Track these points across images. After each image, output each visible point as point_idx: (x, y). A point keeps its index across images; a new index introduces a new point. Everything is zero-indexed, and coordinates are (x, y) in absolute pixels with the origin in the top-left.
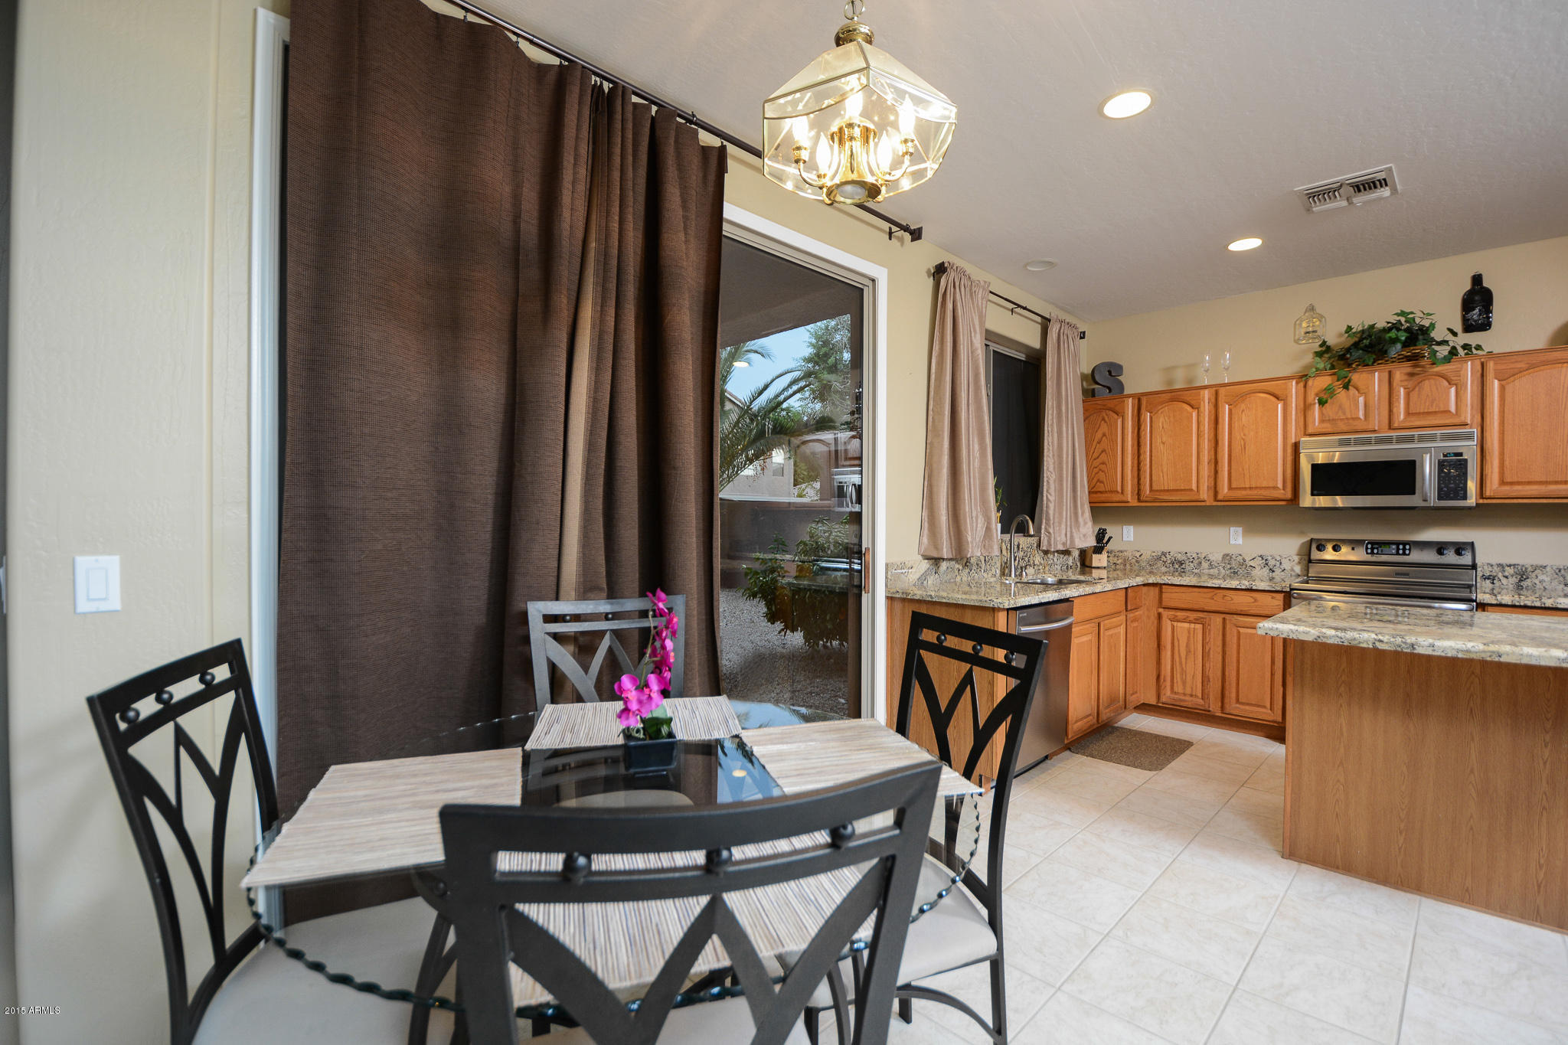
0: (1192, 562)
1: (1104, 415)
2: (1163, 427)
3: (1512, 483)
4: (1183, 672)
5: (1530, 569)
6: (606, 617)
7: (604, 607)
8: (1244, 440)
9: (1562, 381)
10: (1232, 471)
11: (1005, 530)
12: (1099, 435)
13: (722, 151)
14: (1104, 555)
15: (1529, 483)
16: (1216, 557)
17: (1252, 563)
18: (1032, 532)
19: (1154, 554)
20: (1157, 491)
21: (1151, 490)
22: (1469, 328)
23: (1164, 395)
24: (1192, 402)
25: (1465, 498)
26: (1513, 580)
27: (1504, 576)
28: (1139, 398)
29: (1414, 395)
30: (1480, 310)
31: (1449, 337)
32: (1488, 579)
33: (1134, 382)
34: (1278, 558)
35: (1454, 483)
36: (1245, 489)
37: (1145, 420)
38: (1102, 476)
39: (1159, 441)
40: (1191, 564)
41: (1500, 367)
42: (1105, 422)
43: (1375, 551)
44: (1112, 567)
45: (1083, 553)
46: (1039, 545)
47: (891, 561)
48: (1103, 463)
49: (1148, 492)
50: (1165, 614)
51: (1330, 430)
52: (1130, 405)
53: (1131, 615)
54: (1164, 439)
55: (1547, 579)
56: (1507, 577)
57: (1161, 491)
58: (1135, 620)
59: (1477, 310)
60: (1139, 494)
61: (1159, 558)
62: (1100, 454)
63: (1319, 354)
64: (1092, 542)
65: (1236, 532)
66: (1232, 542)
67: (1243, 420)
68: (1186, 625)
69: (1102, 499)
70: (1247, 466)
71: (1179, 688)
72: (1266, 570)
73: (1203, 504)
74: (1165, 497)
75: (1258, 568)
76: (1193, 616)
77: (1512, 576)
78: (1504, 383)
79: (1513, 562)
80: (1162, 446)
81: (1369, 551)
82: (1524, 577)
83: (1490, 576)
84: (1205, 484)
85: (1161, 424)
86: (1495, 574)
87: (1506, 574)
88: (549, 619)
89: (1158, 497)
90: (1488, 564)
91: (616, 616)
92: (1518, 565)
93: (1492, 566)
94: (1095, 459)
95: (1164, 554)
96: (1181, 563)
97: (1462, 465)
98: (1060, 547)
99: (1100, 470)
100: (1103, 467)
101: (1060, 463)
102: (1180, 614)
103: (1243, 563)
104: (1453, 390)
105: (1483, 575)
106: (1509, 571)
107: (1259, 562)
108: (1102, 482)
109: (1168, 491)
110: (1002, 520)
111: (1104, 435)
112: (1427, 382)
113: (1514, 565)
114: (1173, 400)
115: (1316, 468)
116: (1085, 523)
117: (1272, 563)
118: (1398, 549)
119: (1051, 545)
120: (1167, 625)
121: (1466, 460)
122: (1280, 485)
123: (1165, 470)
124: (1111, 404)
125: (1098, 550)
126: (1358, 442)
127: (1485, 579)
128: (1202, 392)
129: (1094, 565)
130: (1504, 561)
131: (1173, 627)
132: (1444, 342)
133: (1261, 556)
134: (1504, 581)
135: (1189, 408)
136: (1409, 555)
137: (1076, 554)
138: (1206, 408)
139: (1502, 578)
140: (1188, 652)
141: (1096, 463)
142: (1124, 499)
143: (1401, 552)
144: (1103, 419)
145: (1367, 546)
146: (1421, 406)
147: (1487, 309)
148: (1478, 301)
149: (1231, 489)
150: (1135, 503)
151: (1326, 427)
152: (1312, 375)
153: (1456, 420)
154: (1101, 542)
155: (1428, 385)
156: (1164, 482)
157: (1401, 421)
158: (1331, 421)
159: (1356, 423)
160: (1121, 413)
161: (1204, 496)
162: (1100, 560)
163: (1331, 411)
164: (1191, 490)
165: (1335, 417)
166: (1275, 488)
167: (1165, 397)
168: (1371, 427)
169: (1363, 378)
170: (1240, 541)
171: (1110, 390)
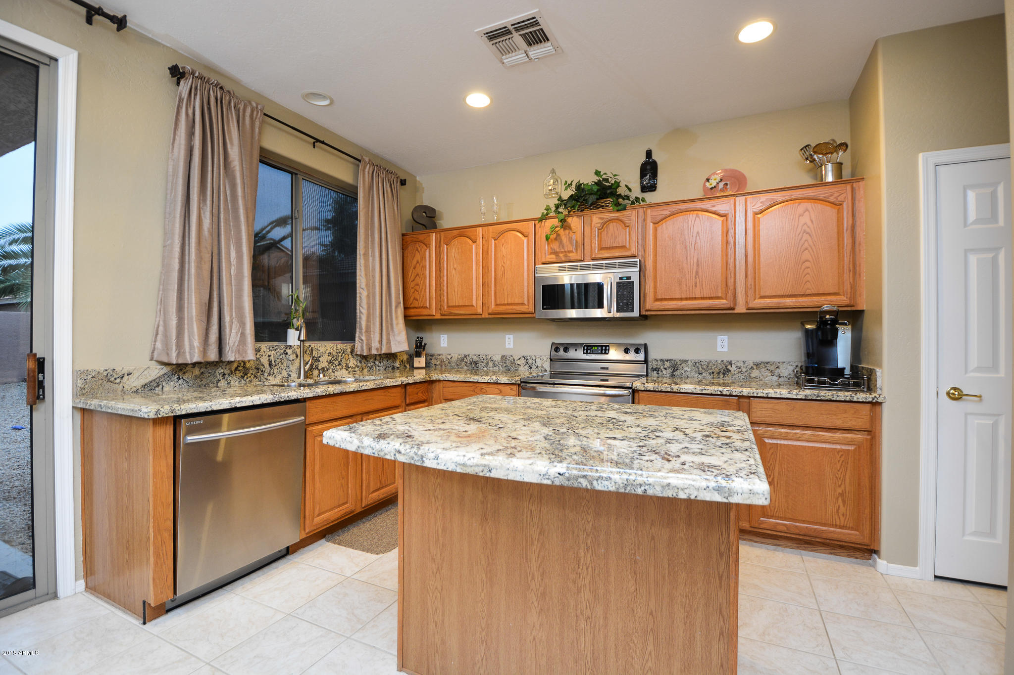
0: (483, 362)
1: (418, 246)
2: (454, 257)
3: (661, 300)
5: (679, 363)
8: (504, 267)
9: (690, 225)
10: (497, 291)
12: (414, 262)
14: (423, 358)
15: (671, 299)
16: (497, 358)
17: (518, 362)
19: (459, 357)
20: (452, 307)
21: (448, 306)
22: (644, 189)
23: (455, 231)
24: (472, 237)
25: (633, 311)
26: (669, 371)
27: (664, 368)
28: (441, 233)
29: (604, 234)
30: (650, 176)
31: (627, 192)
32: (655, 370)
34: (534, 358)
35: (627, 300)
36: (505, 305)
37: (443, 251)
38: (416, 295)
39: (452, 267)
40: (482, 364)
41: (655, 213)
42: (418, 252)
43: (589, 351)
44: (433, 367)
46: (352, 351)
48: (417, 285)
49: (445, 308)
51: (554, 260)
52: (434, 239)
54: (455, 266)
55: (689, 370)
56: (665, 369)
57: (456, 306)
59: (648, 176)
60: (441, 309)
61: (463, 360)
62: (415, 278)
63: (555, 200)
64: (409, 348)
65: (509, 338)
66: (507, 346)
67: (504, 252)
69: (416, 313)
70: (506, 287)
72: (527, 367)
73: (480, 317)
74: (456, 312)
75: (522, 366)
77: (669, 368)
78: (656, 225)
79: (669, 358)
80: (454, 271)
81: (585, 351)
82: (676, 368)
83: (656, 368)
84: (481, 301)
85: (452, 252)
86: (659, 367)
87: (666, 366)
89: (452, 311)
90: (655, 360)
92: (672, 360)
93: (657, 361)
94: (412, 282)
95: (466, 356)
96: (476, 363)
97: (630, 286)
99: (415, 290)
100: (417, 287)
101: (373, 282)
103: (513, 362)
104: (626, 232)
105: (653, 368)
106: (667, 364)
107: (522, 361)
108: (417, 300)
109: (458, 306)
111: (418, 262)
112: (611, 224)
113: (670, 360)
114: (461, 235)
115: (545, 289)
116: (399, 333)
117: (530, 361)
118: (602, 350)
119: (363, 350)
121: (633, 282)
122: (526, 302)
123: (456, 290)
124: (421, 237)
125: (418, 355)
126: (574, 270)
127: (653, 370)
128: (478, 229)
129: (415, 366)
130: (665, 357)
132: (626, 197)
133: (524, 357)
134: (664, 372)
135: (470, 242)
136: (608, 354)
138: (481, 242)
139: (663, 370)
141: (413, 284)
142: (431, 313)
143: (603, 352)
144: (417, 250)
145: (584, 348)
146: (608, 243)
147: (654, 175)
148: (649, 169)
149: (497, 305)
150: (438, 317)
151: (553, 257)
152: (544, 218)
153: (629, 253)
154: (419, 348)
155: (612, 227)
156: (456, 298)
157: (597, 253)
158: (556, 253)
159: (571, 255)
160: (427, 245)
161: (479, 311)
162: (420, 362)
163: (555, 246)
164: (472, 306)
165: (558, 250)
166: (523, 304)
167: (456, 232)
168: (579, 258)
169: (575, 222)
170: (512, 346)
171: (426, 228)
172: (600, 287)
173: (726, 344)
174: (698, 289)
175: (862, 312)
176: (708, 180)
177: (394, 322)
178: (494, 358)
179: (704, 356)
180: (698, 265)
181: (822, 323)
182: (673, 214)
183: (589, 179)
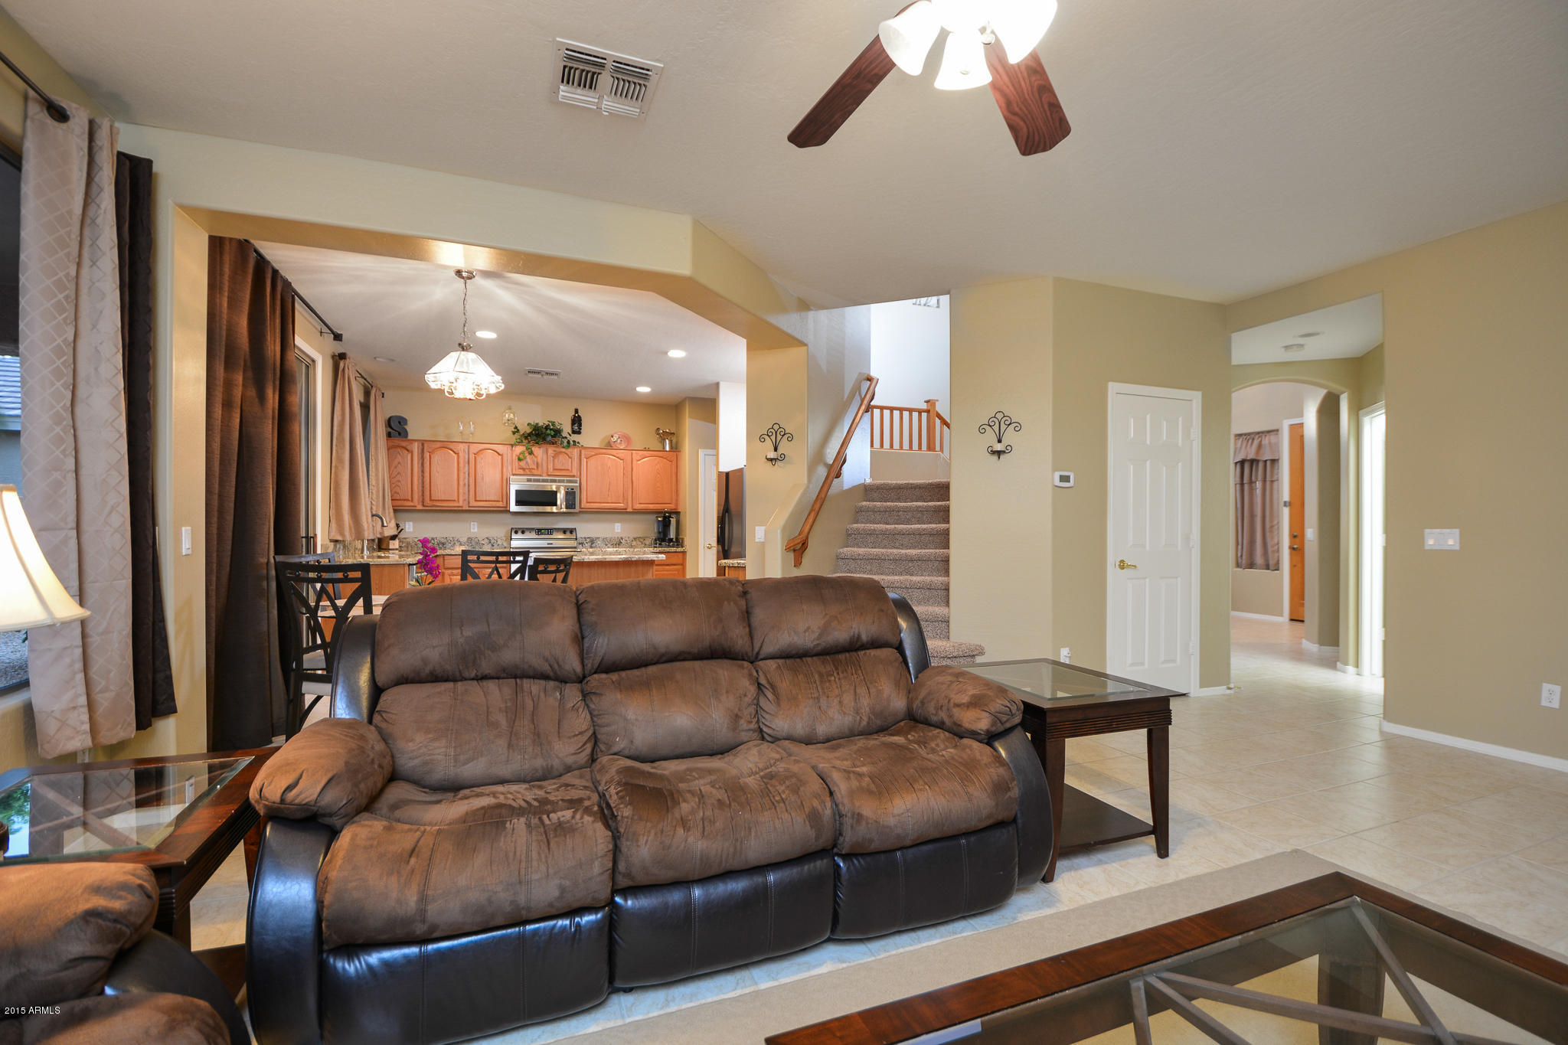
0: (450, 543)
3: (590, 503)
5: (595, 539)
8: (482, 474)
9: (606, 463)
10: (477, 490)
12: (396, 462)
15: (595, 502)
16: (463, 540)
17: (482, 543)
20: (434, 500)
21: (430, 499)
22: (574, 432)
23: (437, 443)
24: (453, 450)
25: (575, 508)
26: (589, 544)
28: (423, 443)
29: (556, 460)
30: (577, 425)
31: (568, 436)
33: (415, 431)
34: (496, 539)
35: (572, 502)
36: (482, 500)
37: (426, 458)
38: (398, 490)
39: (435, 470)
41: (585, 453)
43: (540, 532)
44: (400, 549)
48: (399, 481)
49: (428, 500)
51: (522, 474)
52: (415, 447)
54: (438, 470)
55: (600, 543)
56: (587, 543)
57: (437, 500)
60: (423, 502)
62: (397, 476)
63: (520, 433)
65: (474, 525)
66: (472, 530)
67: (483, 464)
69: (401, 504)
70: (484, 489)
72: (490, 545)
73: (461, 509)
74: (439, 504)
75: (486, 544)
77: (589, 542)
78: (587, 460)
80: (437, 474)
81: (537, 533)
82: (593, 543)
84: (462, 497)
85: (437, 462)
86: (583, 542)
87: (587, 541)
89: (434, 503)
90: (581, 538)
92: (591, 537)
93: (583, 538)
96: (443, 544)
97: (574, 493)
100: (399, 484)
103: (478, 542)
104: (570, 460)
107: (486, 541)
108: (400, 493)
109: (441, 500)
111: (399, 463)
112: (561, 455)
114: (442, 447)
115: (518, 492)
117: (493, 541)
118: (548, 532)
122: (499, 500)
123: (439, 487)
124: (403, 444)
126: (535, 481)
127: (580, 544)
129: (391, 547)
130: (587, 536)
132: (566, 438)
133: (487, 538)
134: (587, 545)
135: (451, 453)
136: (552, 534)
138: (461, 455)
139: (585, 544)
141: (394, 481)
142: (413, 504)
143: (550, 533)
144: (398, 453)
145: (537, 530)
146: (559, 467)
147: (580, 425)
148: (577, 421)
149: (475, 501)
150: (420, 507)
151: (521, 471)
152: (513, 444)
153: (571, 474)
155: (561, 457)
156: (438, 495)
157: (551, 471)
158: (523, 469)
159: (533, 471)
160: (408, 450)
163: (523, 464)
164: (456, 500)
165: (525, 467)
166: (497, 501)
167: (439, 444)
168: (539, 473)
169: (536, 450)
170: (476, 530)
171: (400, 434)
172: (554, 493)
173: (619, 528)
174: (609, 498)
175: (679, 512)
176: (612, 437)
178: (461, 540)
179: (609, 535)
180: (610, 484)
181: (665, 517)
182: (596, 454)
183: (541, 421)
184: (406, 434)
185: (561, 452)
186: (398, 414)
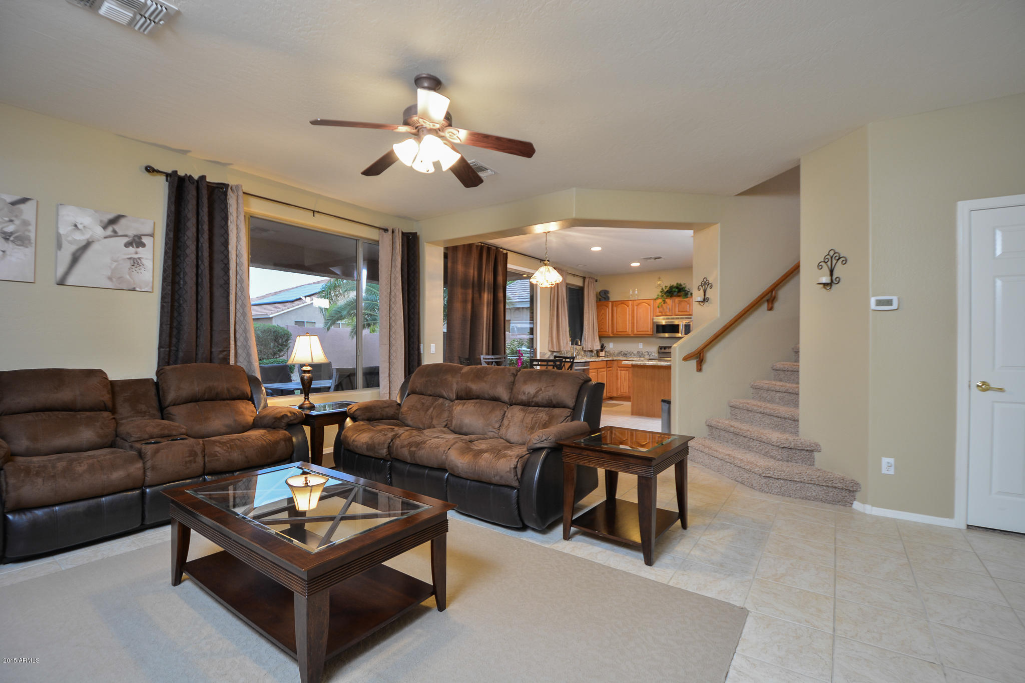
0: (629, 354)
1: (603, 307)
2: (619, 312)
4: (623, 386)
6: (492, 359)
7: (493, 357)
8: (640, 316)
10: (637, 326)
11: (572, 344)
12: (602, 313)
13: (507, 254)
14: (603, 353)
16: (635, 352)
18: (579, 344)
19: (618, 352)
21: (616, 331)
28: (613, 302)
29: (680, 306)
33: (613, 297)
36: (641, 330)
37: (614, 310)
42: (603, 309)
44: (606, 356)
45: (597, 351)
46: (583, 349)
47: (541, 351)
48: (602, 322)
50: (619, 369)
52: (611, 304)
53: (608, 369)
54: (619, 315)
57: (619, 331)
58: (609, 371)
60: (613, 332)
61: (620, 353)
62: (601, 320)
63: (661, 292)
64: (599, 348)
65: (640, 345)
66: (640, 347)
67: (640, 310)
68: (624, 372)
69: (602, 334)
70: (641, 325)
71: (622, 391)
72: (648, 356)
73: (629, 335)
74: (620, 333)
75: (646, 355)
76: (625, 369)
80: (619, 317)
84: (630, 331)
88: (484, 359)
89: (618, 333)
91: (495, 359)
95: (621, 352)
96: (626, 354)
97: (689, 326)
98: (589, 349)
99: (601, 325)
101: (589, 322)
102: (622, 369)
103: (642, 354)
104: (688, 306)
107: (647, 353)
108: (602, 328)
109: (621, 331)
110: (571, 341)
114: (622, 304)
115: (657, 326)
116: (597, 341)
117: (650, 353)
120: (619, 372)
122: (649, 330)
123: (620, 325)
124: (605, 303)
125: (602, 351)
126: (667, 319)
128: (630, 301)
129: (600, 355)
131: (621, 373)
135: (626, 306)
137: (595, 352)
138: (630, 307)
140: (625, 380)
141: (600, 322)
142: (609, 334)
146: (681, 309)
149: (637, 331)
150: (612, 335)
151: (660, 314)
152: (657, 299)
153: (689, 314)
154: (603, 348)
155: (682, 304)
156: (620, 329)
157: (677, 313)
158: (661, 312)
159: (667, 313)
160: (607, 307)
161: (630, 333)
162: (602, 354)
163: (661, 309)
164: (627, 331)
166: (648, 331)
167: (620, 302)
168: (671, 314)
169: (669, 301)
170: (642, 347)
171: (605, 299)
172: (678, 326)
177: (595, 338)
178: (634, 352)
183: (674, 283)
184: (608, 298)
185: (682, 301)
186: (604, 289)
